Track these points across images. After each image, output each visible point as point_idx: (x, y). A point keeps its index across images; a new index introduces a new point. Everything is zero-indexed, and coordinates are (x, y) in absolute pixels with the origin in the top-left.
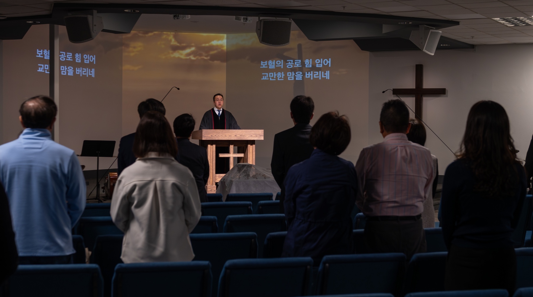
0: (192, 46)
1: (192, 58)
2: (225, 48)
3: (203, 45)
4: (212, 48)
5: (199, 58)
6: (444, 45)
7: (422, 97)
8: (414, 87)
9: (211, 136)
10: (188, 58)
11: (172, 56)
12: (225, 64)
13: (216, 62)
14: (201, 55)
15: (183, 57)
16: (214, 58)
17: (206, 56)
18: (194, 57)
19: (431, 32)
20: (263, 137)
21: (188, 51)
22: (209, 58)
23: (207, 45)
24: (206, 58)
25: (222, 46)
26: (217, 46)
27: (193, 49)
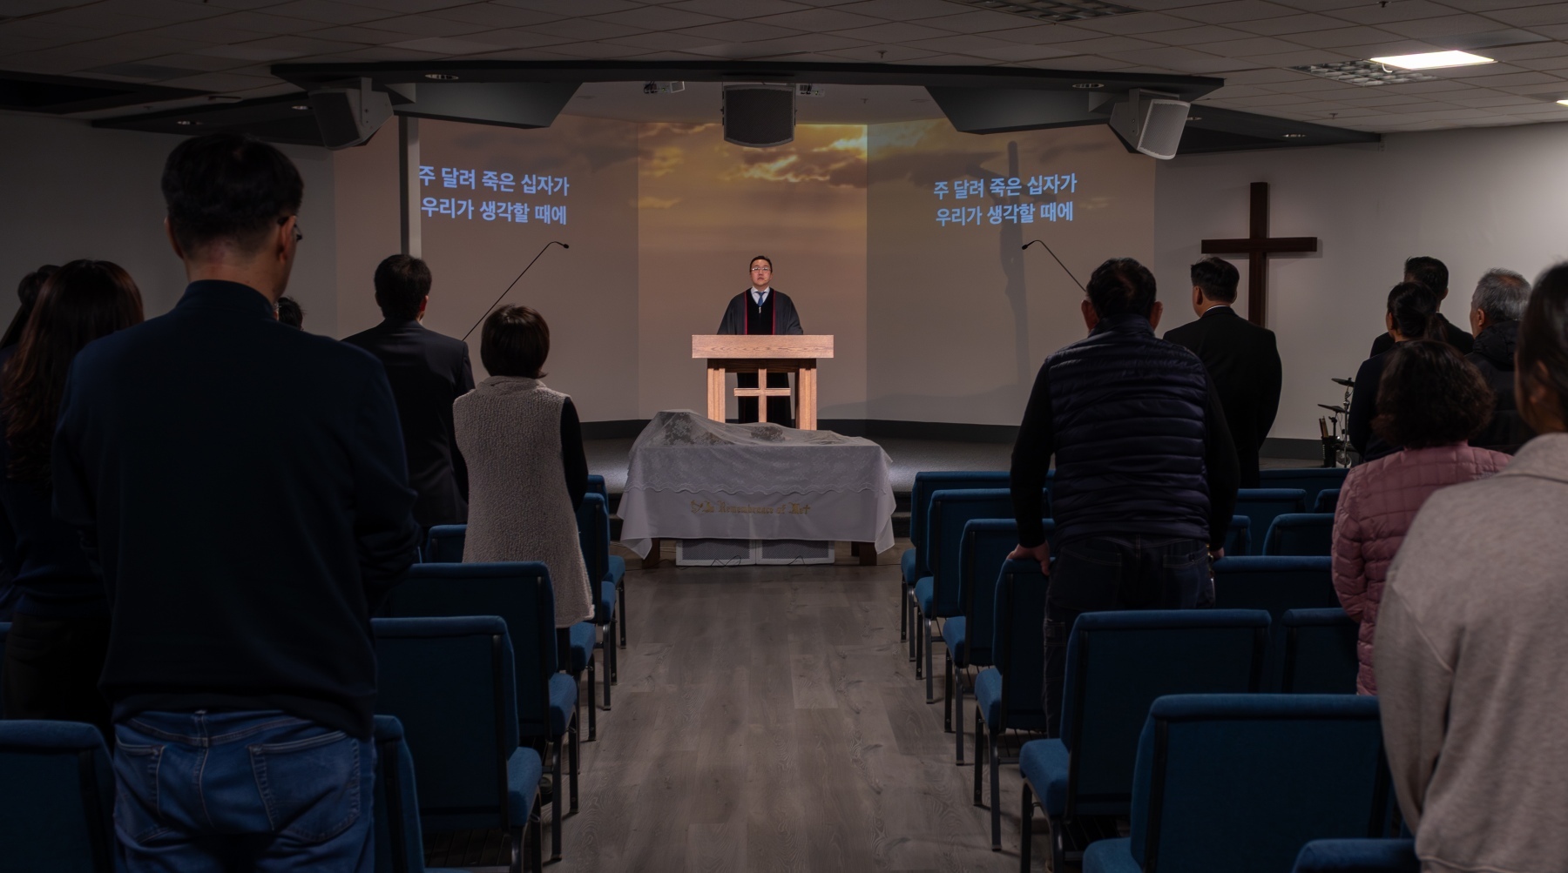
0: (790, 153)
1: (791, 178)
2: (864, 156)
3: (816, 150)
4: (834, 156)
5: (807, 179)
6: (1293, 136)
7: (1265, 256)
8: (1248, 237)
9: (713, 349)
10: (782, 178)
11: (747, 175)
12: (864, 191)
13: (845, 188)
14: (809, 172)
15: (770, 177)
16: (839, 178)
17: (823, 175)
18: (796, 176)
19: (1154, 105)
20: (832, 350)
21: (782, 163)
22: (828, 178)
23: (824, 149)
24: (821, 179)
25: (858, 151)
26: (847, 151)
27: (793, 159)
